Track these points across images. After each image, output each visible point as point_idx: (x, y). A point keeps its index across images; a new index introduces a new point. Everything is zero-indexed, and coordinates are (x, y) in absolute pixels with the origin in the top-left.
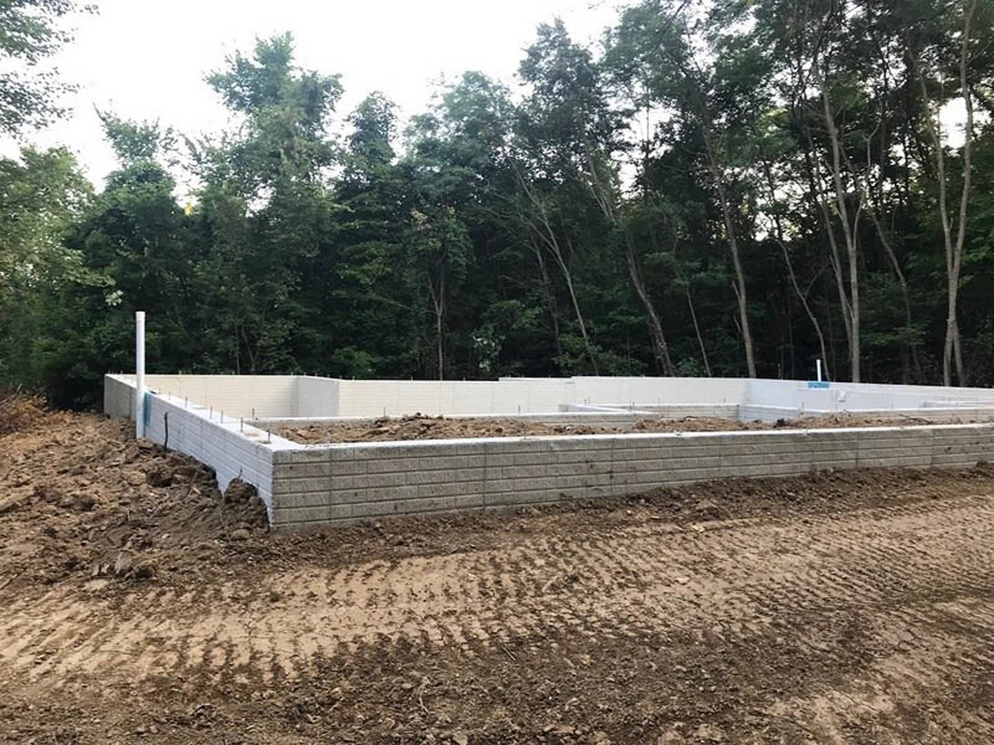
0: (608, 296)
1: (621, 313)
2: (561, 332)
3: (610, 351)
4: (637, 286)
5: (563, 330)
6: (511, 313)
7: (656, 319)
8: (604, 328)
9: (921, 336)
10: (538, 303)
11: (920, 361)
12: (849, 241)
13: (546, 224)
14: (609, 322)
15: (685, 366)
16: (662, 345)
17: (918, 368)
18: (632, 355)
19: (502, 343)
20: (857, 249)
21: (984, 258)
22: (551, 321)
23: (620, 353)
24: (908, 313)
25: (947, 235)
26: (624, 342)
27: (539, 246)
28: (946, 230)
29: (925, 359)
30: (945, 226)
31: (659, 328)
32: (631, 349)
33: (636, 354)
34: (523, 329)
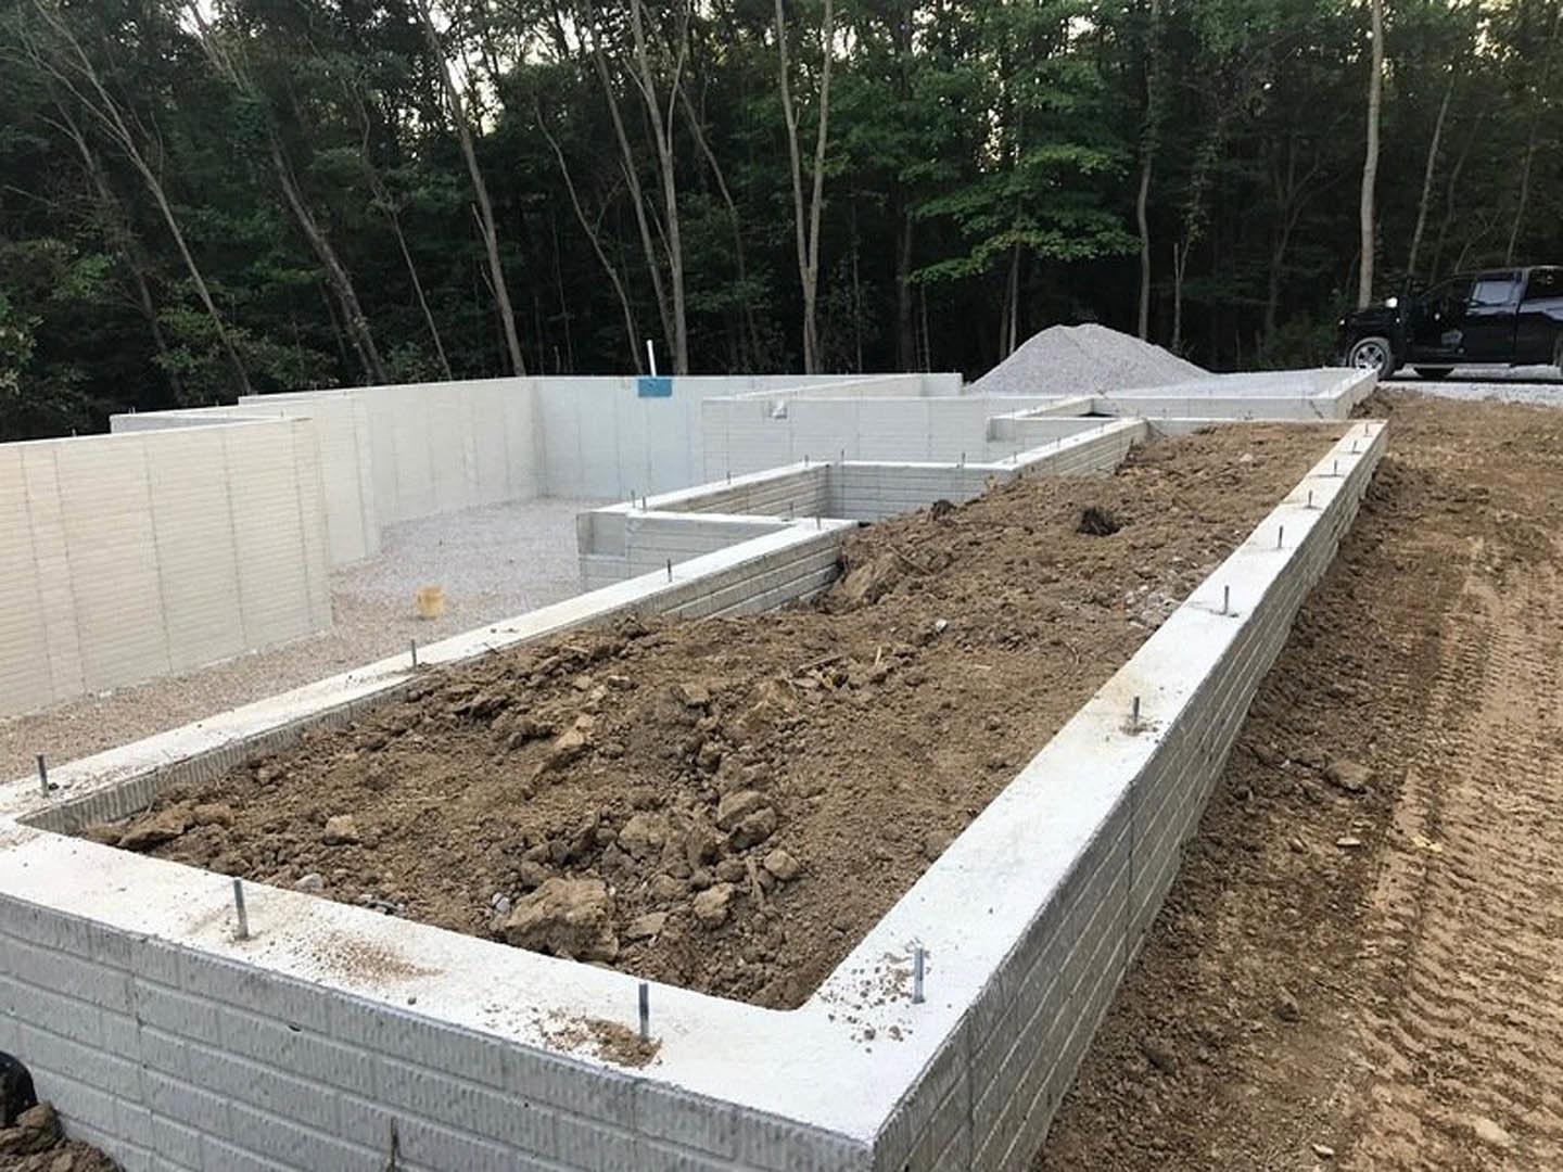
0: (244, 231)
1: (275, 263)
2: (158, 305)
3: (266, 338)
4: (299, 210)
5: (161, 298)
6: (43, 267)
7: (342, 275)
8: (244, 292)
9: (766, 295)
10: (96, 246)
11: (759, 333)
12: (661, 139)
13: (92, 77)
14: (256, 282)
15: (401, 358)
16: (361, 323)
17: (757, 344)
18: (306, 344)
19: (37, 333)
20: (674, 153)
21: (843, 173)
22: (132, 284)
23: (286, 341)
24: (741, 258)
25: (793, 134)
26: (286, 319)
27: (77, 121)
28: (792, 127)
29: (768, 331)
30: (789, 119)
31: (351, 292)
32: (300, 333)
33: (312, 342)
34: (76, 301)
